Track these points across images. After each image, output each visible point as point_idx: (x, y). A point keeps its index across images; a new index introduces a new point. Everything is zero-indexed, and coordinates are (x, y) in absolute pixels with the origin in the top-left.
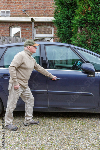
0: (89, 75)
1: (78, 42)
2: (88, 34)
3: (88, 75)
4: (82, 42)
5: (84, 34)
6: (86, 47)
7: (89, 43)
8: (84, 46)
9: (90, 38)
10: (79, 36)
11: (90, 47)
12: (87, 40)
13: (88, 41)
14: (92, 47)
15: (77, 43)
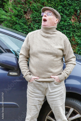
0: (11, 73)
1: (9, 16)
2: (26, 3)
3: (9, 73)
4: (17, 16)
5: (20, 4)
6: (23, 24)
7: (28, 19)
8: (21, 23)
9: (29, 10)
10: (11, 7)
11: (30, 25)
12: (25, 13)
13: (27, 15)
14: (34, 24)
15: (9, 18)
